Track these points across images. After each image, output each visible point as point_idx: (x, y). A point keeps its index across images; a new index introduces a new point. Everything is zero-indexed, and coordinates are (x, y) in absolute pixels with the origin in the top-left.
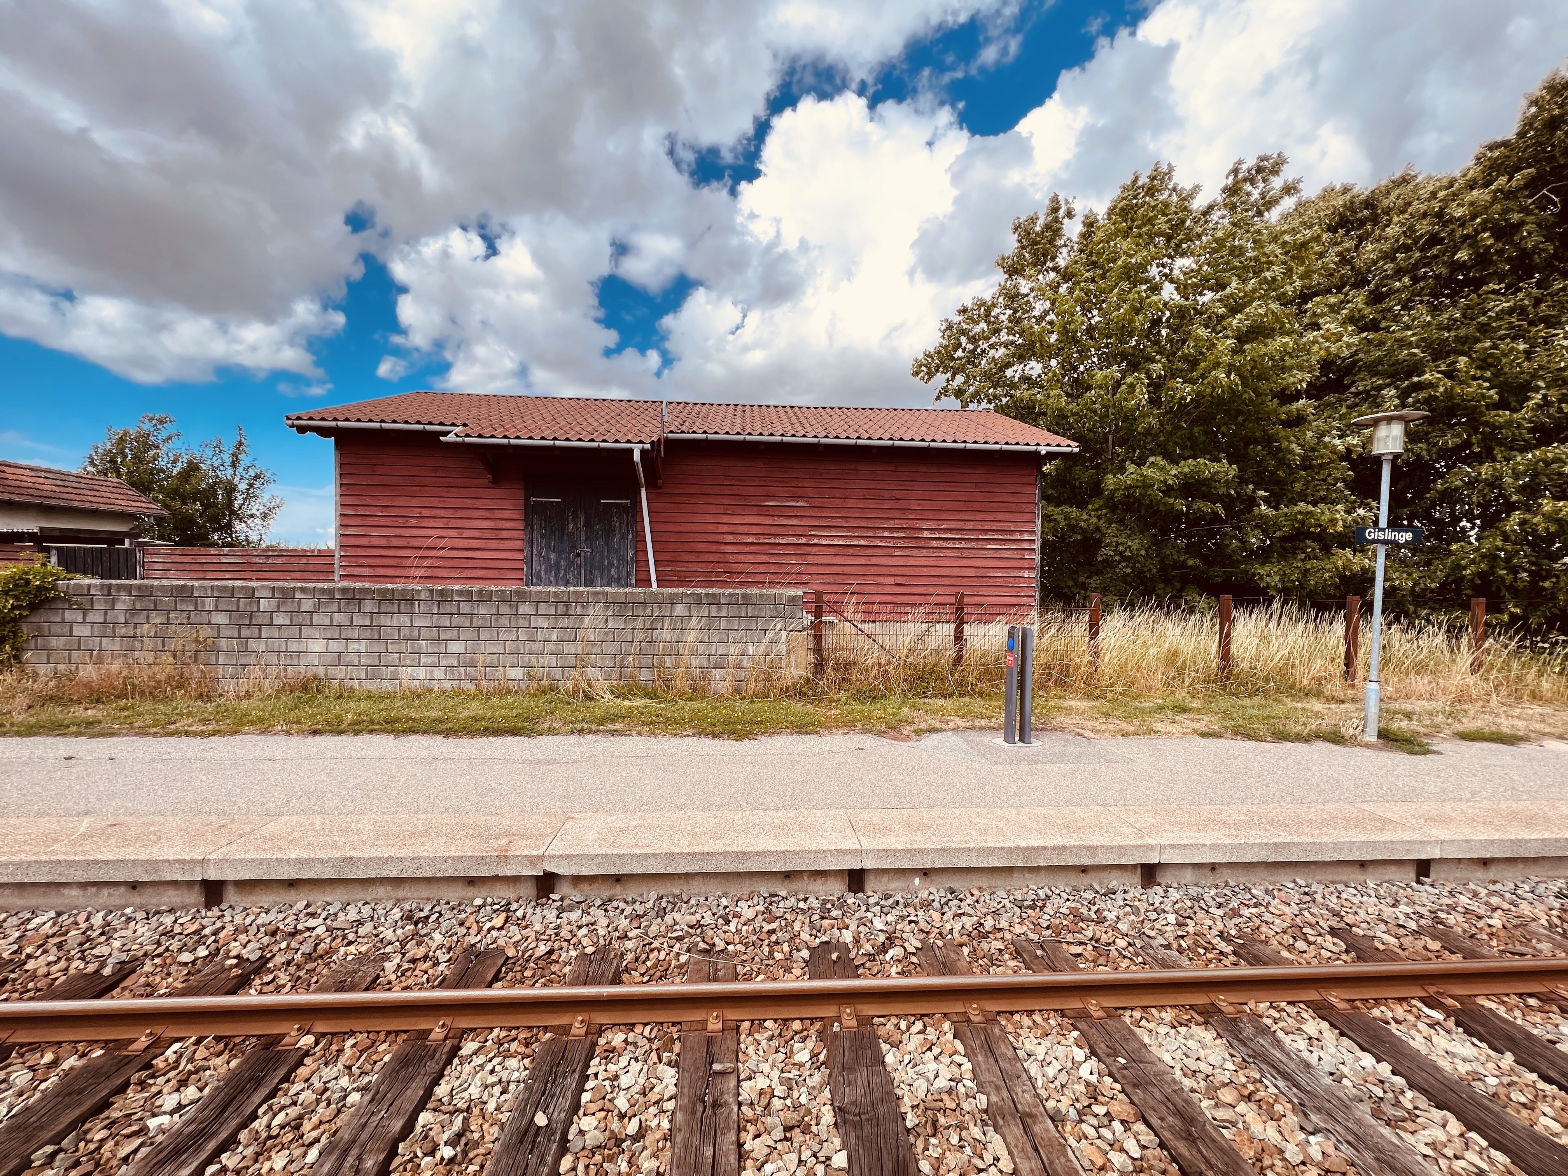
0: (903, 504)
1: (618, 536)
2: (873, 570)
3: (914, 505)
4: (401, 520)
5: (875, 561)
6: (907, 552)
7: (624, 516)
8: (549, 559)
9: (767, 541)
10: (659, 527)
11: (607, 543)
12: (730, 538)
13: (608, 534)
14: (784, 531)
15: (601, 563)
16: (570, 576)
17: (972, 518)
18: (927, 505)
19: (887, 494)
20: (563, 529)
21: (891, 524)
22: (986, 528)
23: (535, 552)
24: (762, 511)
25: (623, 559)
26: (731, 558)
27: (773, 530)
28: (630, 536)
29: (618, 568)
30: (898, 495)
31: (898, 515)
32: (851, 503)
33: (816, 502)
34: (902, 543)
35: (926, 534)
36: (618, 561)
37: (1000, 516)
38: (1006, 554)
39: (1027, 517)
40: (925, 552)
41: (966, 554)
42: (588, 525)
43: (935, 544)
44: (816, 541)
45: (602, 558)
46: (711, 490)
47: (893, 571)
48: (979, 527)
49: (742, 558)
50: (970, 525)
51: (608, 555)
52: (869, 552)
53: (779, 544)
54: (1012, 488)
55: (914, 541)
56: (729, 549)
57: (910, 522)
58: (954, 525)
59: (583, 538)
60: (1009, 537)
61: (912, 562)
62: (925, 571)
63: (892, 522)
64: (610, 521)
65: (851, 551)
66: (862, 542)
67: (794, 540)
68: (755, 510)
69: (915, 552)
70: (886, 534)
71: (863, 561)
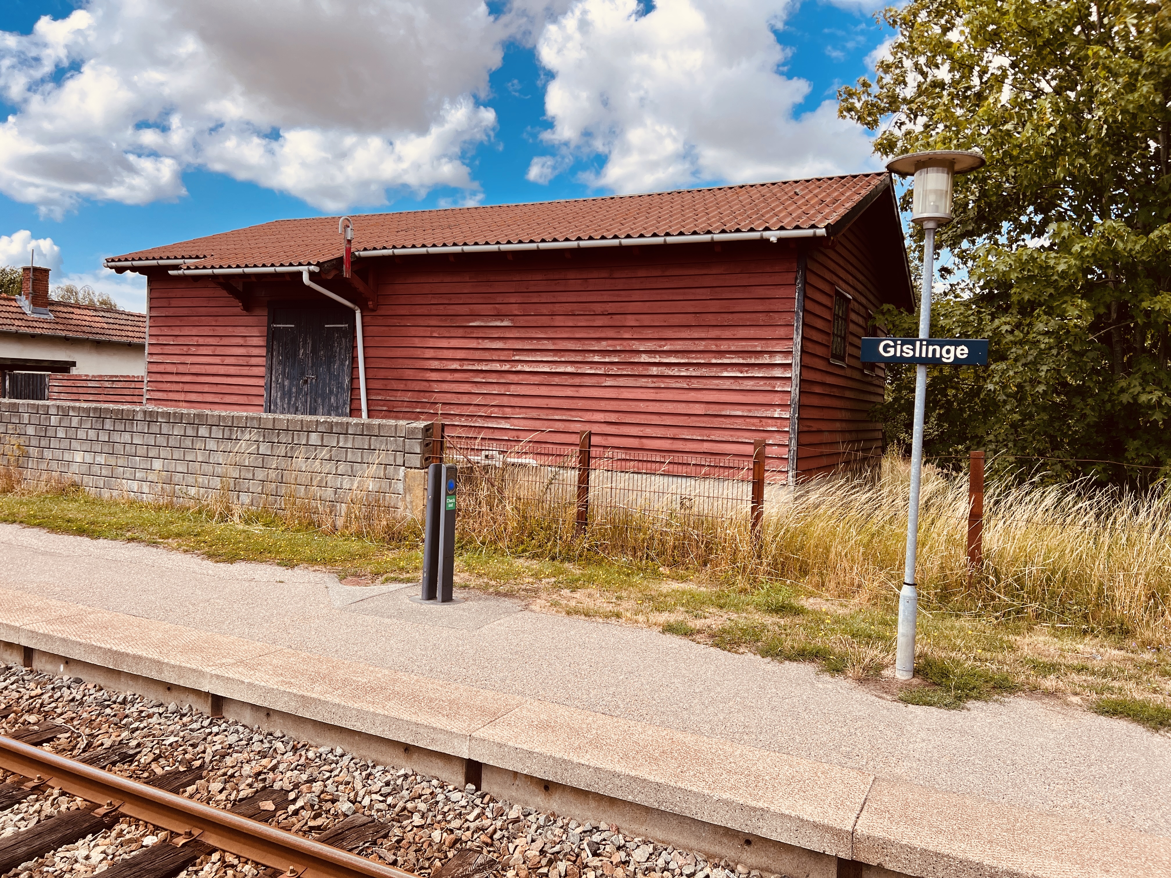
0: (617, 320)
1: (338, 362)
2: (580, 404)
3: (631, 321)
4: (185, 348)
5: (583, 392)
6: (621, 382)
7: (344, 340)
8: (284, 386)
9: (470, 367)
10: (372, 353)
11: (329, 369)
12: (435, 364)
13: (330, 360)
14: (487, 355)
15: (324, 391)
16: (299, 405)
17: (703, 335)
18: (647, 320)
19: (598, 308)
20: (296, 354)
21: (603, 345)
22: (723, 348)
23: (273, 379)
24: (468, 332)
25: (340, 386)
26: (436, 387)
27: (477, 355)
28: (347, 363)
29: (337, 396)
30: (610, 308)
31: (611, 333)
32: (559, 321)
33: (521, 321)
34: (614, 370)
35: (644, 358)
36: (337, 388)
37: (742, 333)
38: (749, 385)
39: (781, 332)
40: (642, 382)
41: (695, 383)
42: (315, 351)
43: (654, 370)
44: (519, 368)
45: (324, 386)
46: (419, 310)
47: (603, 405)
48: (714, 348)
49: (445, 387)
50: (701, 346)
51: (330, 383)
52: (577, 381)
53: (482, 371)
54: (761, 292)
55: (630, 367)
56: (434, 376)
57: (625, 343)
58: (679, 346)
59: (310, 365)
60: (753, 361)
61: (626, 394)
62: (642, 407)
63: (604, 343)
64: (332, 347)
65: (557, 380)
66: (570, 369)
67: (497, 366)
68: (460, 332)
69: (630, 382)
70: (597, 359)
71: (569, 392)
